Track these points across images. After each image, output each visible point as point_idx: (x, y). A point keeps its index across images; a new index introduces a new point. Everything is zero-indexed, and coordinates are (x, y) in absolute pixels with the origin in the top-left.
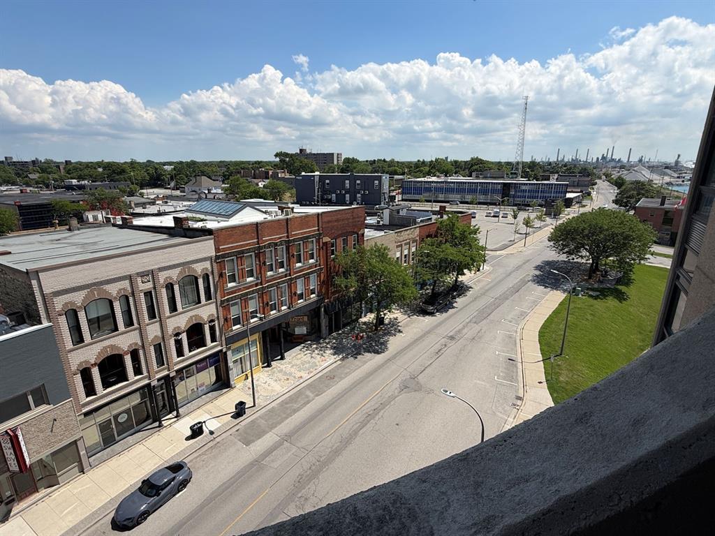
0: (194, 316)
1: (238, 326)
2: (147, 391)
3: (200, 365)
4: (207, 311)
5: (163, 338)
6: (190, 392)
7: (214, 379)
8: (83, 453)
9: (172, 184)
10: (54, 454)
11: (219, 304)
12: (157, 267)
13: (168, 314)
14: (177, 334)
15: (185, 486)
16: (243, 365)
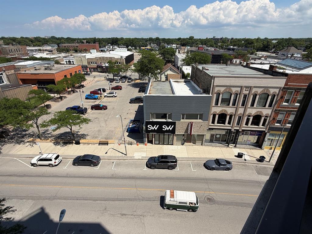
0: (259, 111)
1: (279, 124)
2: (229, 131)
3: (253, 133)
4: (266, 111)
5: (243, 115)
6: (243, 141)
7: (255, 141)
8: (204, 139)
9: (273, 50)
10: (198, 135)
11: (274, 111)
12: (253, 85)
13: (249, 106)
14: (249, 116)
15: (228, 170)
16: (272, 142)
